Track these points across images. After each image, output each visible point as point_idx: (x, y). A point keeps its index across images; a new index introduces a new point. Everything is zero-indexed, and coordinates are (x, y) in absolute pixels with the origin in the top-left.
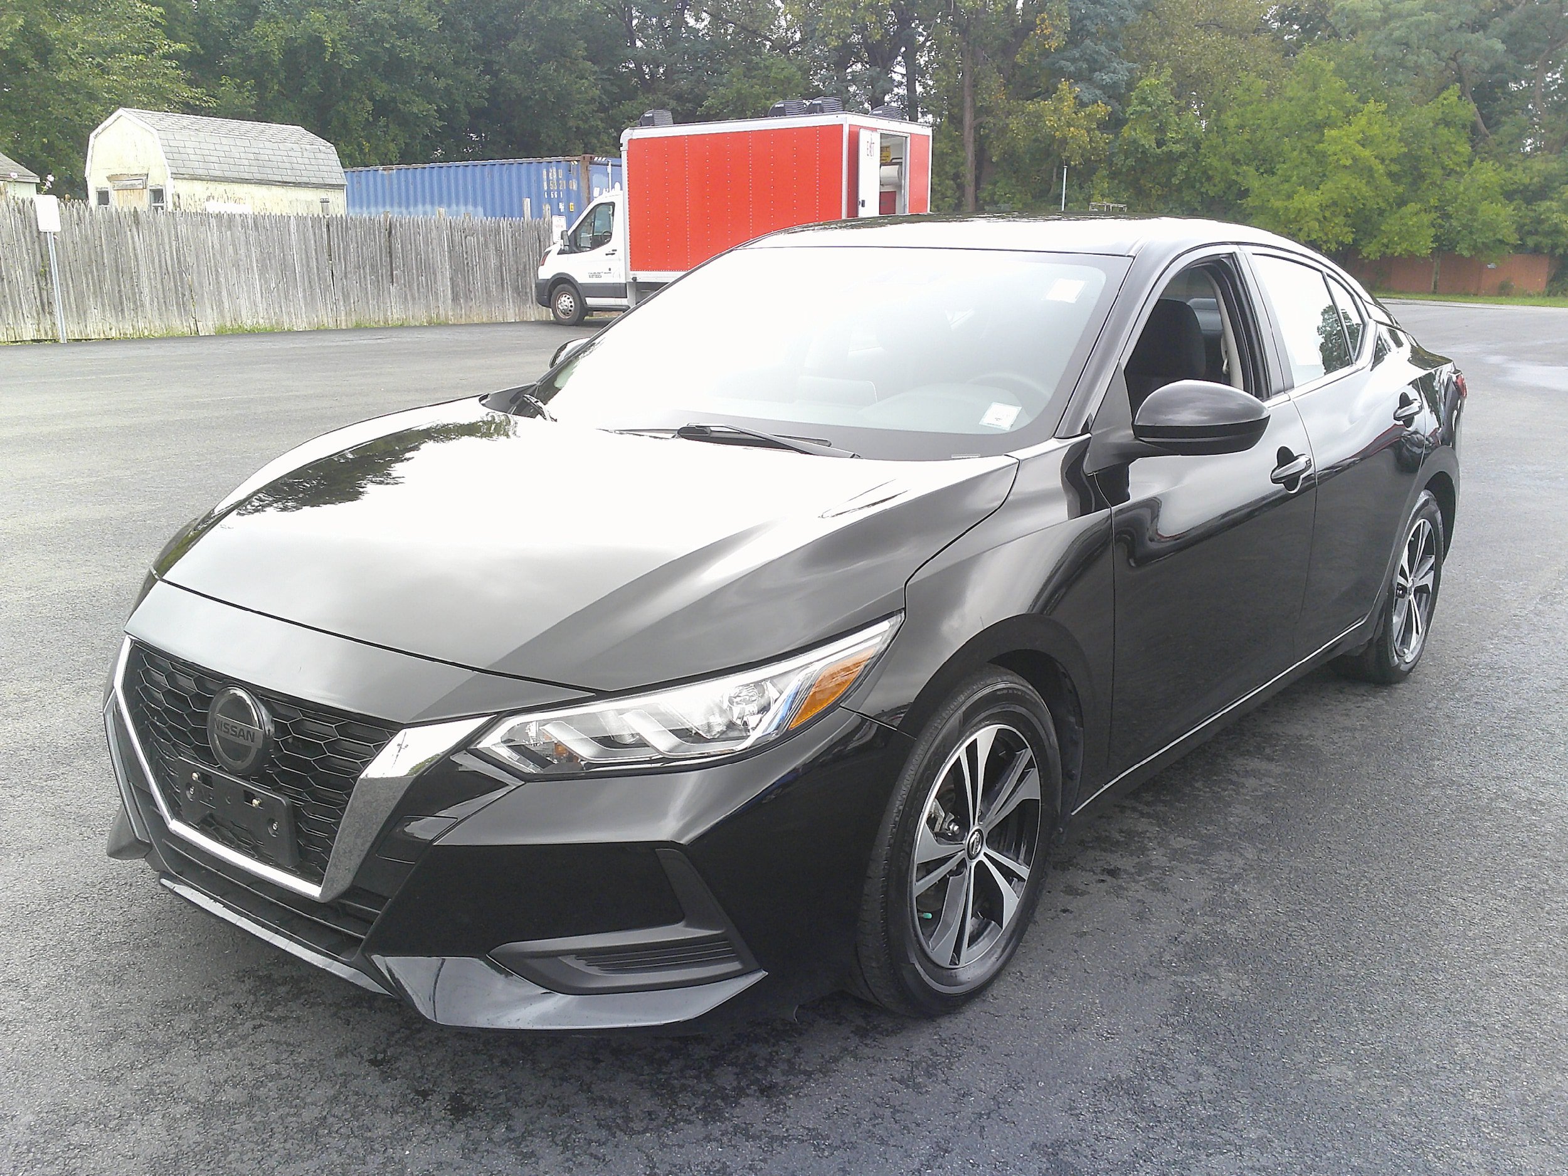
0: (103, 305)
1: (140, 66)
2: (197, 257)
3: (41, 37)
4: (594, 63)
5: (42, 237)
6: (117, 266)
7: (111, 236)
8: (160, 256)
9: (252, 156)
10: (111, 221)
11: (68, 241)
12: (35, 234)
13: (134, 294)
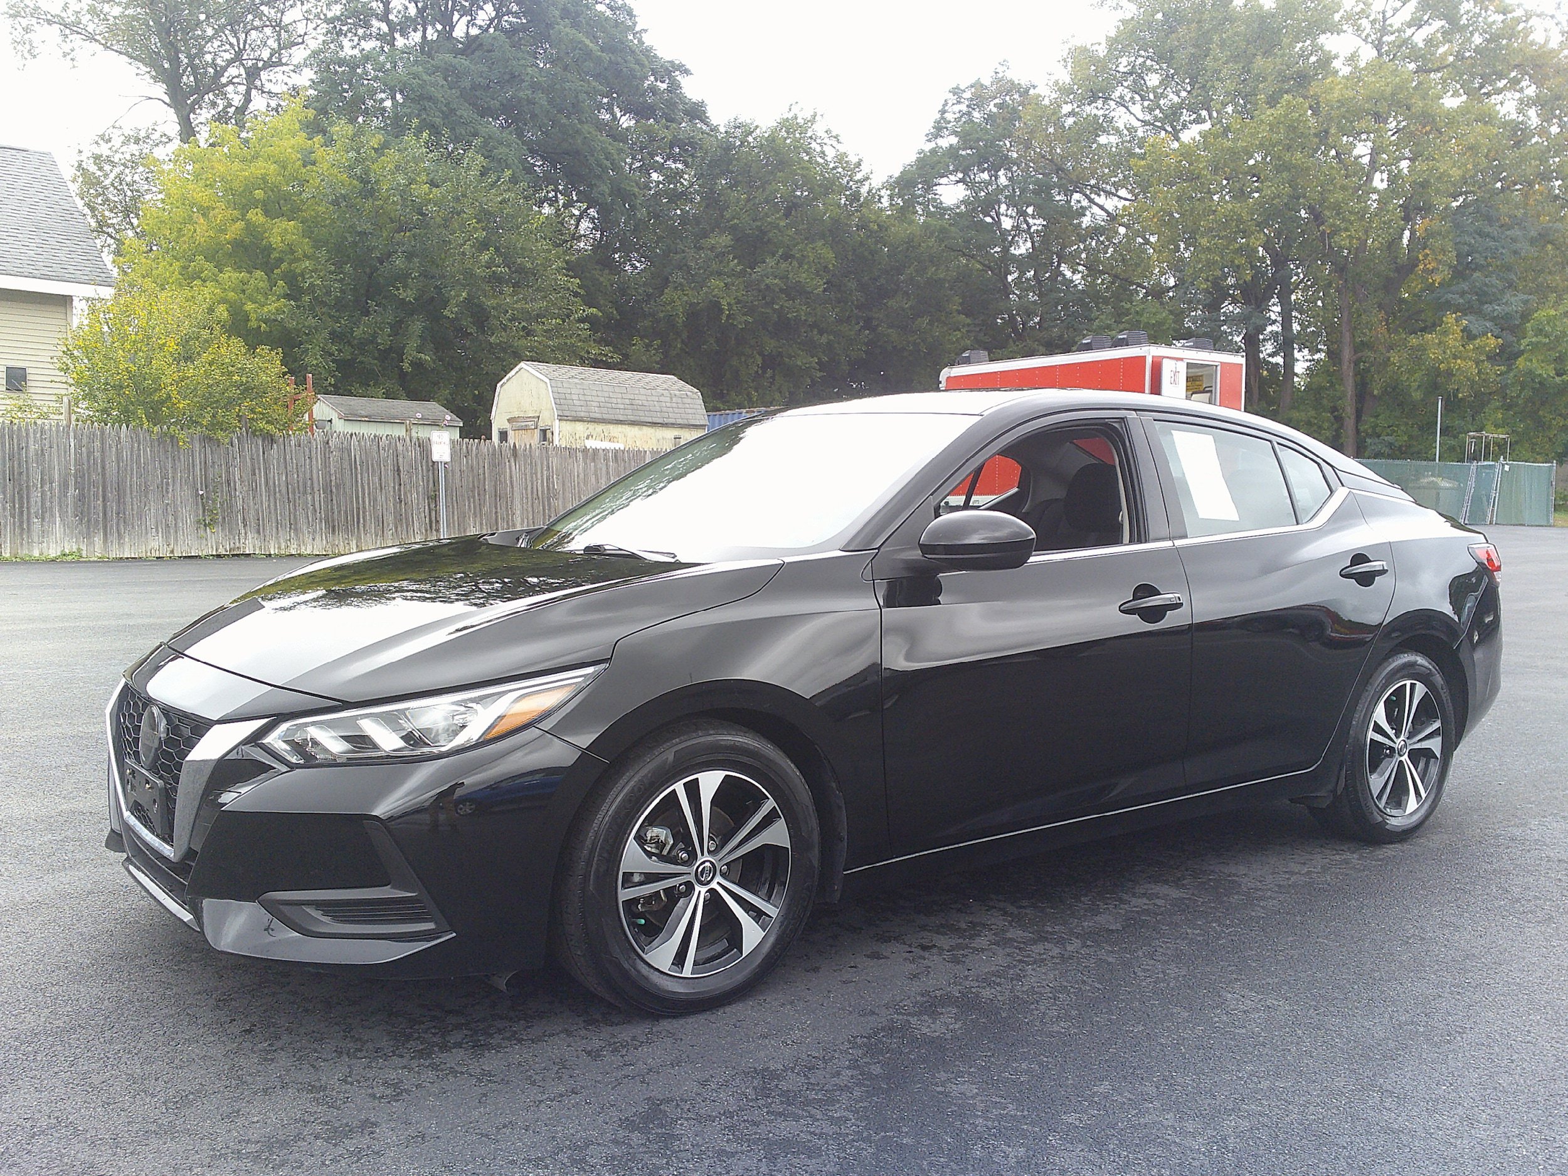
0: (481, 524)
1: (558, 327)
2: (563, 485)
3: (480, 306)
4: (967, 316)
5: (436, 466)
6: (496, 492)
7: (493, 465)
8: (532, 484)
9: (627, 402)
10: (494, 454)
11: (457, 470)
12: (430, 464)
13: (508, 515)
